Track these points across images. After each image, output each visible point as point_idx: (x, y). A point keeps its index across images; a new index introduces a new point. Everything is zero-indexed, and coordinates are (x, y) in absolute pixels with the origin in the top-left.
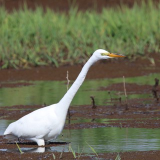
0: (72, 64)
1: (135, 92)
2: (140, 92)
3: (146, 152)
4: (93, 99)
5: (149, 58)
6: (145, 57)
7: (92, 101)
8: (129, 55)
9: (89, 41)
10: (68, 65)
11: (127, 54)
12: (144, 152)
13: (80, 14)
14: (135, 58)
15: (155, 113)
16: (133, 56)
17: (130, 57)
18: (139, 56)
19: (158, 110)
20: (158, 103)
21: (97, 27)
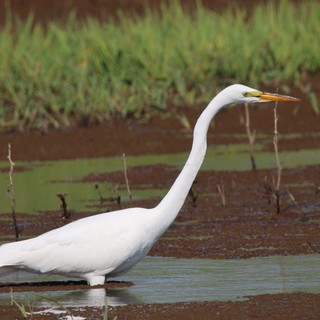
0: (21, 128)
1: (151, 185)
2: (160, 185)
3: (170, 304)
4: (63, 199)
5: (178, 117)
6: (168, 115)
7: (61, 203)
8: (136, 111)
9: (56, 83)
10: (13, 130)
11: (133, 108)
12: (166, 304)
13: (38, 29)
14: (148, 116)
15: (189, 227)
16: (143, 113)
17: (137, 115)
18: (156, 113)
19: (193, 222)
20: (195, 206)
21: (73, 55)
